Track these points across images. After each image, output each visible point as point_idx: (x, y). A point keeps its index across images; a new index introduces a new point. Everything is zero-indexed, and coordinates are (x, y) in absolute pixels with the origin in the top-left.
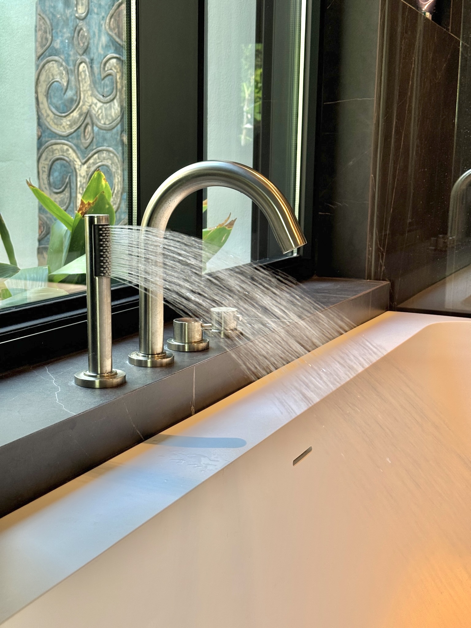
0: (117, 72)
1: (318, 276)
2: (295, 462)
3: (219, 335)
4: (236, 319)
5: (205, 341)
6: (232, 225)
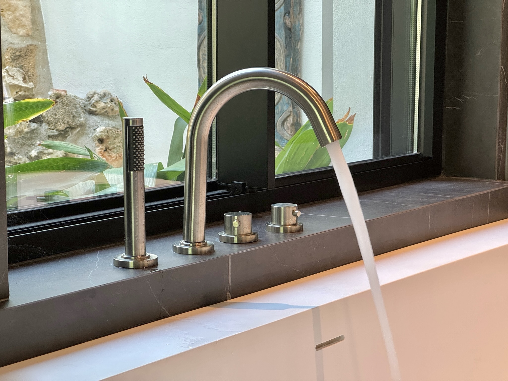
1: (447, 176)
2: (318, 347)
3: (277, 230)
4: (295, 215)
5: (254, 234)
6: (353, 120)
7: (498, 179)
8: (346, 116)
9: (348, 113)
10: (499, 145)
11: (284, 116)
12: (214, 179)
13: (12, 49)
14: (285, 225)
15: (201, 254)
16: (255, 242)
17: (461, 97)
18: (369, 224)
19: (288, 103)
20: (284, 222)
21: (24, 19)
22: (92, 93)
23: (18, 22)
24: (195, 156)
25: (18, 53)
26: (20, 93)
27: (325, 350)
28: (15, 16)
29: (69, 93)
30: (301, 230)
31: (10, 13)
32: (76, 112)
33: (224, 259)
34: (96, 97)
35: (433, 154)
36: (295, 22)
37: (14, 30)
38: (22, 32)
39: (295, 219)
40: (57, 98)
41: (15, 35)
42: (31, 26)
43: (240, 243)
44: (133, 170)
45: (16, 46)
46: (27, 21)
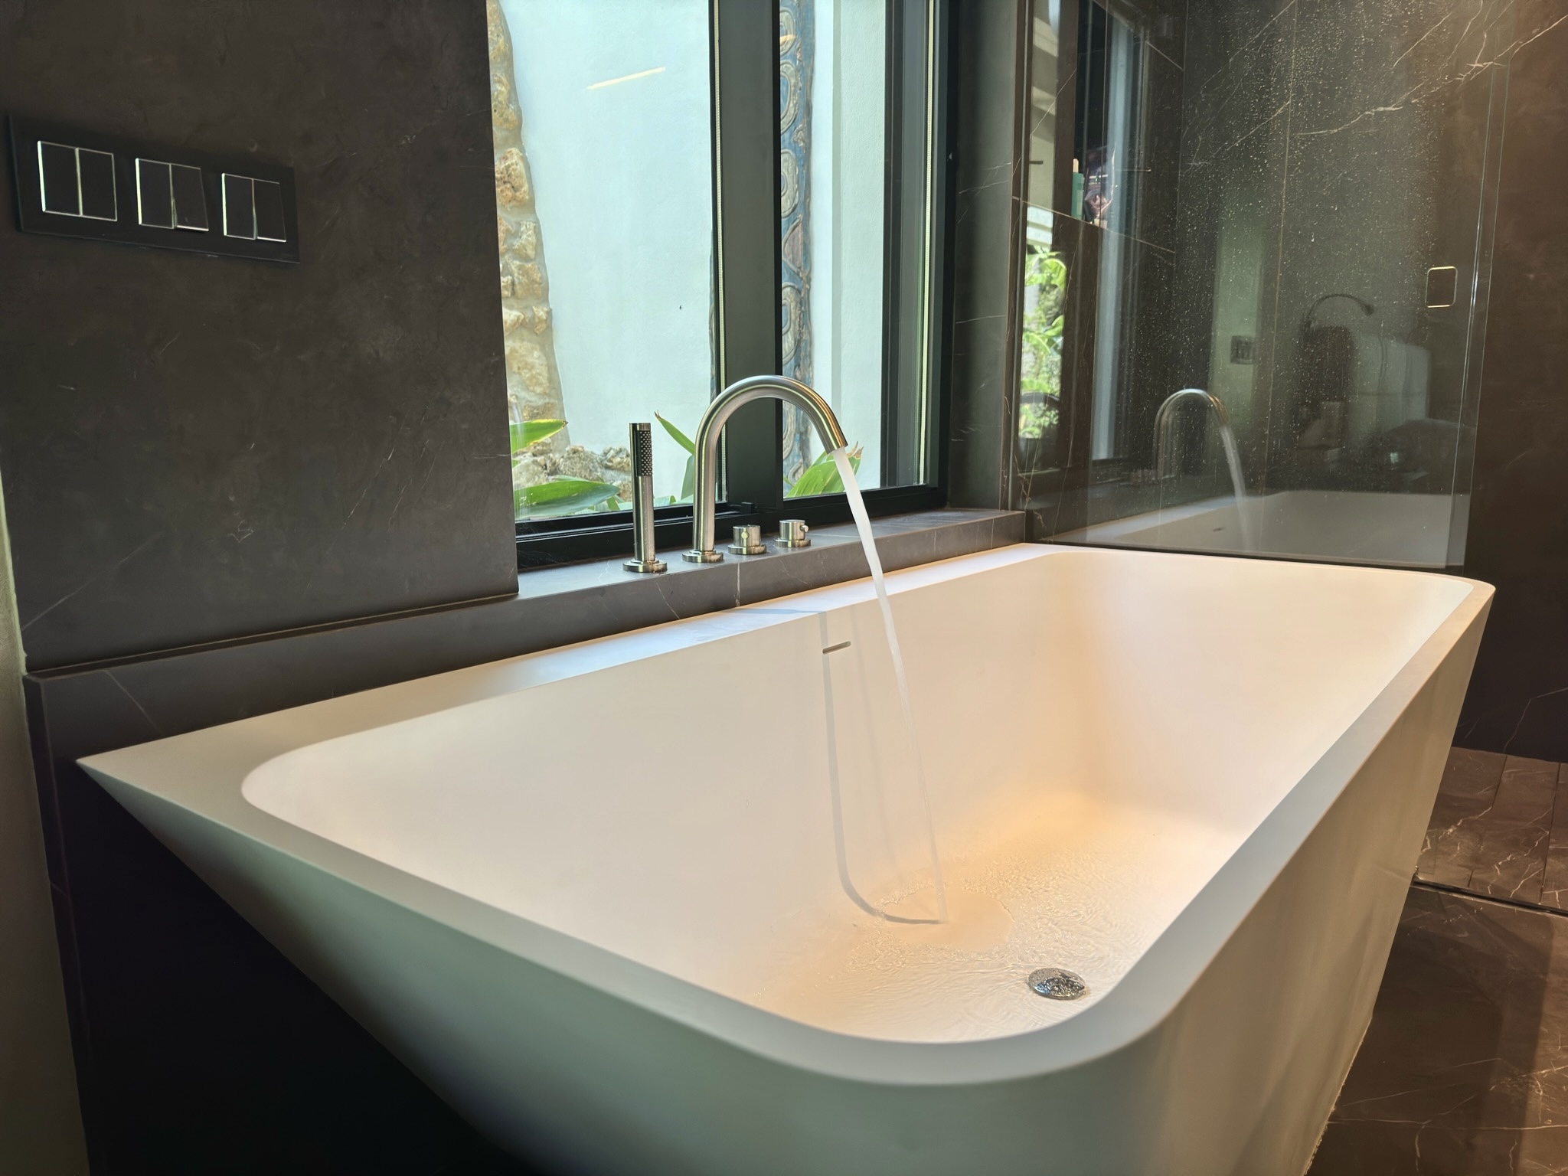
0: (791, 302)
2: (825, 651)
3: (785, 545)
4: (803, 530)
5: (763, 546)
6: (860, 454)
7: (1001, 509)
8: (854, 450)
9: (856, 447)
10: (1003, 475)
11: (795, 467)
12: (724, 500)
13: (529, 407)
14: (793, 539)
15: (710, 562)
16: (763, 553)
17: (966, 430)
18: (878, 542)
19: (799, 455)
20: (792, 537)
21: (541, 377)
22: (608, 448)
23: (534, 381)
24: (703, 465)
25: (535, 411)
26: (538, 448)
27: (830, 654)
28: (532, 375)
29: (586, 449)
30: (808, 545)
31: (526, 371)
32: (593, 467)
33: (733, 567)
34: (612, 452)
35: (939, 485)
36: (805, 375)
37: (531, 388)
38: (539, 390)
39: (802, 534)
40: (574, 453)
41: (532, 394)
42: (548, 385)
43: (749, 554)
44: (641, 475)
45: (533, 404)
46: (544, 380)
